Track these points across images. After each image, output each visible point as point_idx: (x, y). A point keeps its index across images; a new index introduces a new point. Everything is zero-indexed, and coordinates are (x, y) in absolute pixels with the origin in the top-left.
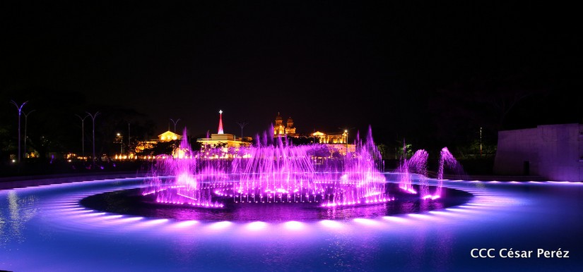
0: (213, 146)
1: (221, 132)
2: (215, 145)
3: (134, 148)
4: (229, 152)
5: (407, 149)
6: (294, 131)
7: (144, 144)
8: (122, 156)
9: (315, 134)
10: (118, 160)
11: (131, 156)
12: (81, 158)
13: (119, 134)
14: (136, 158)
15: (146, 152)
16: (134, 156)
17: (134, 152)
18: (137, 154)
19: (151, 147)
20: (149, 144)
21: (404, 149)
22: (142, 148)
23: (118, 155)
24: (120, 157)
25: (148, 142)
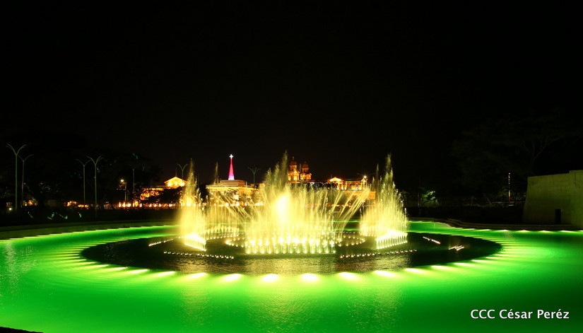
0: (222, 193)
1: (231, 178)
2: (225, 192)
3: (139, 195)
4: (240, 200)
5: (430, 197)
6: (309, 176)
7: (149, 191)
8: (126, 203)
9: (332, 180)
10: (122, 208)
11: (136, 204)
12: (83, 206)
13: (122, 181)
14: (141, 205)
15: (152, 199)
16: (139, 203)
17: (138, 199)
18: (142, 202)
19: (157, 194)
20: (155, 191)
21: (426, 196)
22: (148, 196)
23: (122, 203)
24: (124, 205)
25: (153, 189)
